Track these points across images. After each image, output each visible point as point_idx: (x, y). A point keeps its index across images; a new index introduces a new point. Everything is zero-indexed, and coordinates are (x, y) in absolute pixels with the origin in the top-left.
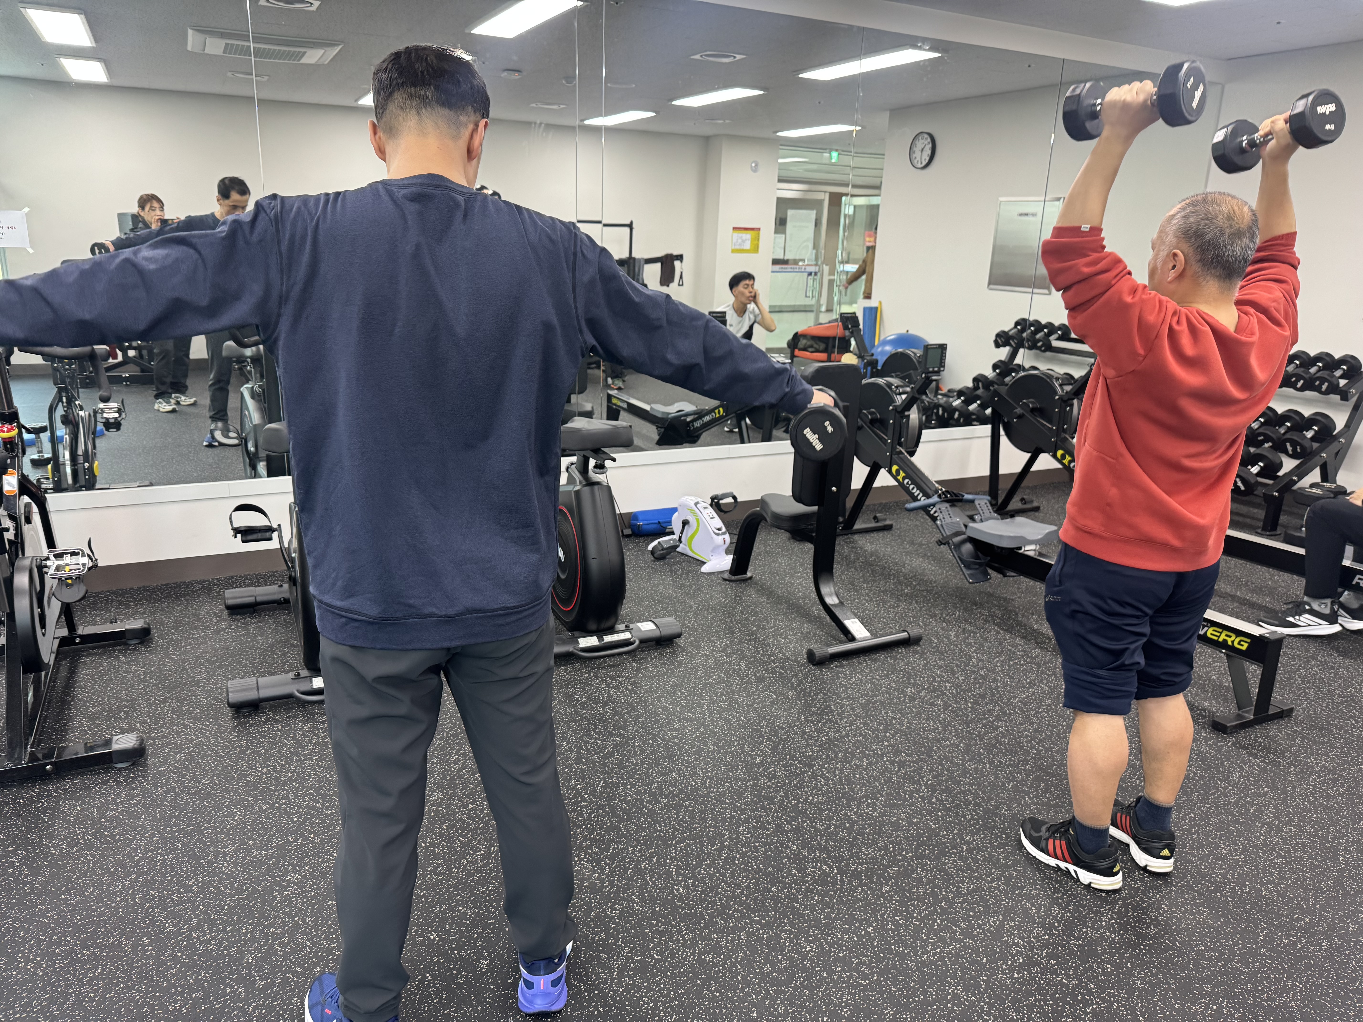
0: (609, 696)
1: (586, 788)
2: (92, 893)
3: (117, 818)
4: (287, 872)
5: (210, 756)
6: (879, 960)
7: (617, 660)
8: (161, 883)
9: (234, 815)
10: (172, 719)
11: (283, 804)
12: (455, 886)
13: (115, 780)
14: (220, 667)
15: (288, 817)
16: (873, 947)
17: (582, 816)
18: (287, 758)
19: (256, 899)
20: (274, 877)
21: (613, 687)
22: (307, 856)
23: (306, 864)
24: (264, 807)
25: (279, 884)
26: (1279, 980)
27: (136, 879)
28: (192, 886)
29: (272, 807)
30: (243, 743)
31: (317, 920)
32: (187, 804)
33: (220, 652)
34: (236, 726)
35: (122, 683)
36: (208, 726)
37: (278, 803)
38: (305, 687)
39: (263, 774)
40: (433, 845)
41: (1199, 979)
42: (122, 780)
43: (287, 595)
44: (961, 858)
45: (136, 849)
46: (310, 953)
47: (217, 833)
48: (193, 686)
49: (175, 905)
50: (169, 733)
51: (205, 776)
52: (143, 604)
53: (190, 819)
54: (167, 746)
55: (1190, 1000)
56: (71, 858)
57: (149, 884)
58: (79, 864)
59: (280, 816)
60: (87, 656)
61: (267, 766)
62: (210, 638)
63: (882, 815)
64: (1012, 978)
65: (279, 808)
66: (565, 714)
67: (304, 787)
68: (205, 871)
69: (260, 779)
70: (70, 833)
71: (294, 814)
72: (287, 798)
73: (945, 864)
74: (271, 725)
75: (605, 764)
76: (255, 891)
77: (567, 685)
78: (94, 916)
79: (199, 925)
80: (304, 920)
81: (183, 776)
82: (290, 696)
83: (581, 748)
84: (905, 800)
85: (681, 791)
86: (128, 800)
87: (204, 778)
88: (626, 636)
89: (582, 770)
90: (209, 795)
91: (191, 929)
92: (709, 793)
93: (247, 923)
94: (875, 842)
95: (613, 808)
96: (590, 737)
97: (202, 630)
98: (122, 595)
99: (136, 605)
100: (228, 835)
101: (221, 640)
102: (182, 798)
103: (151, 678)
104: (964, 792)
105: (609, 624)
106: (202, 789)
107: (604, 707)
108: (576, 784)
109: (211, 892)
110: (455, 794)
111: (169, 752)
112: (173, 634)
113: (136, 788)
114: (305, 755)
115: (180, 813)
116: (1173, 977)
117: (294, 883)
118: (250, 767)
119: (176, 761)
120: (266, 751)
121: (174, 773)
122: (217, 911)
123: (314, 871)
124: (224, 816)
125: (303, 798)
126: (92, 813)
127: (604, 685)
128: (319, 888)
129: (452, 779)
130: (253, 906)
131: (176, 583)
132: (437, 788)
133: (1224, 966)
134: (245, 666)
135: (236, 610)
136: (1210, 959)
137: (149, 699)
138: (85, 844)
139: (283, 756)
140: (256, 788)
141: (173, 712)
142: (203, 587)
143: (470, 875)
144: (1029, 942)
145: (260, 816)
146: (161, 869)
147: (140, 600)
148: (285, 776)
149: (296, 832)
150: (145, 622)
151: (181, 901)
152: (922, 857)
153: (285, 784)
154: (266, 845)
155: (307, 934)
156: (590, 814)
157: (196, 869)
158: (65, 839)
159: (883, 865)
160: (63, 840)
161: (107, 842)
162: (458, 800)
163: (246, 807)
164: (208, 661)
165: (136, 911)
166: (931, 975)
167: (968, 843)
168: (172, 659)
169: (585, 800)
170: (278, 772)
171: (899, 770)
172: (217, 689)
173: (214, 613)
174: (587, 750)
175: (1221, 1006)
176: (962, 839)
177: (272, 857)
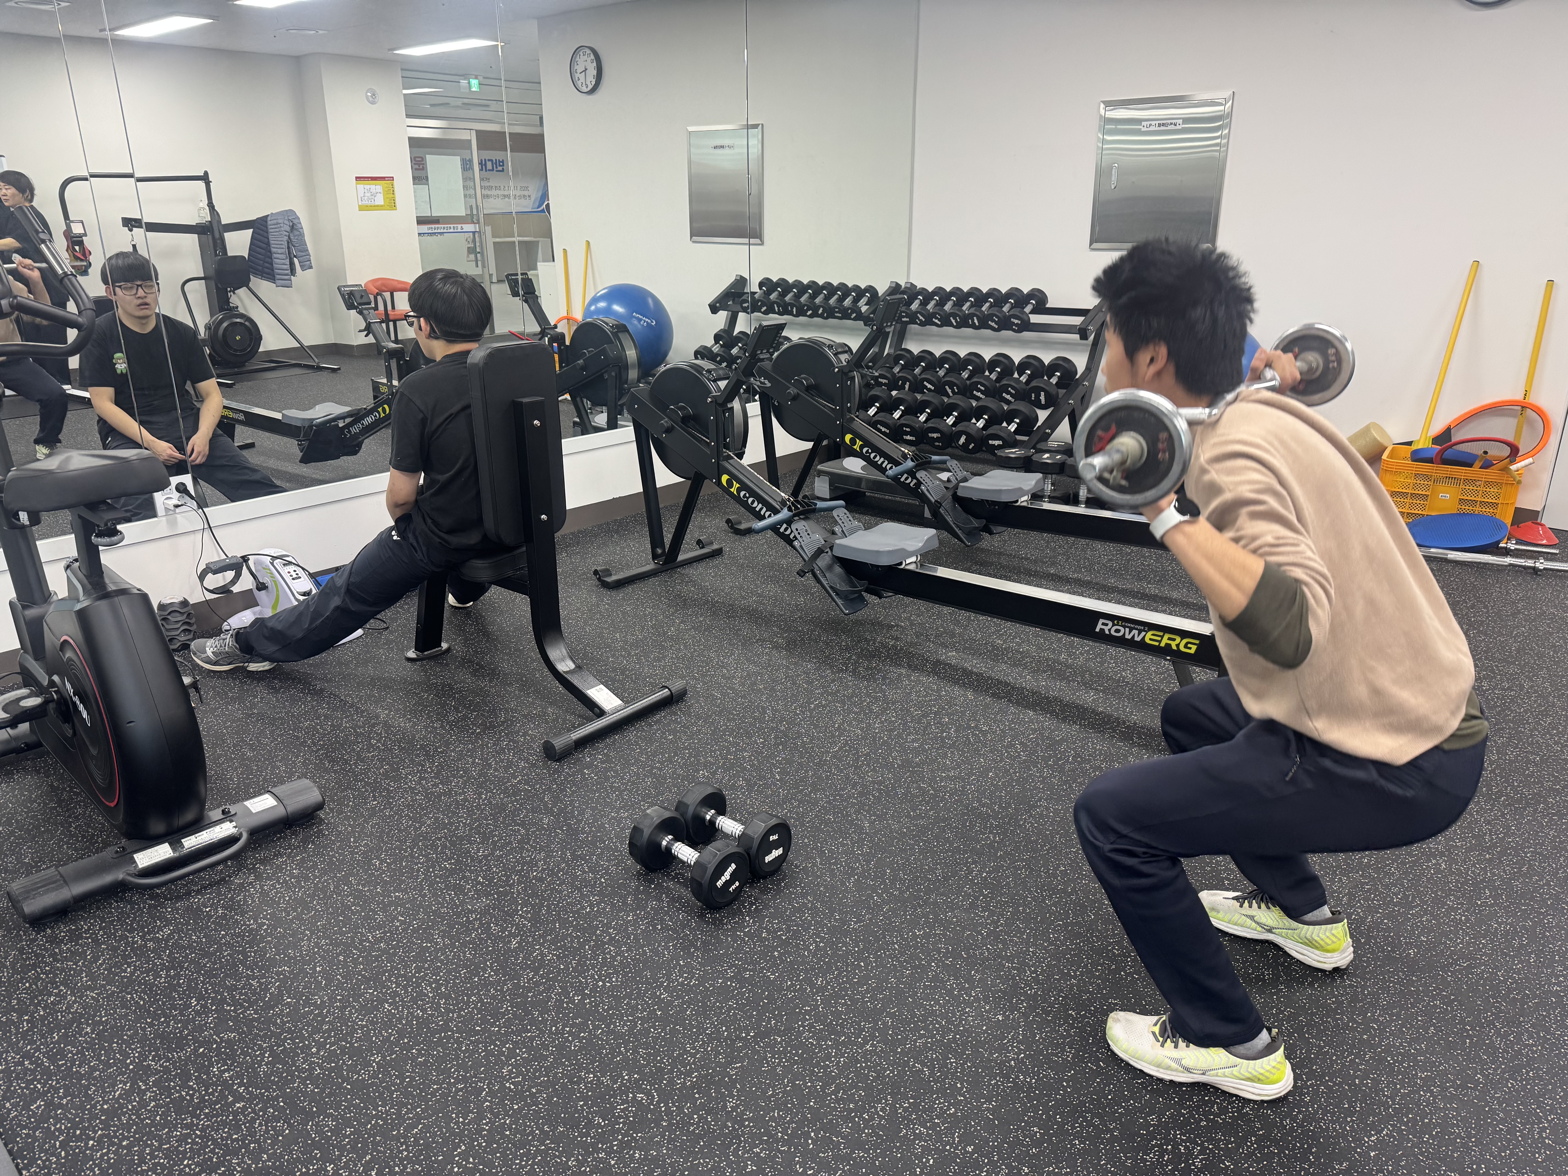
0: (264, 894)
1: (239, 1076)
66: (190, 946)
75: (269, 1021)
83: (223, 1001)
85: (401, 1034)
88: (226, 829)
89: (230, 1043)
92: (446, 1023)
95: (291, 1101)
96: (237, 976)
105: (192, 815)
107: (255, 917)
108: (221, 1073)
144: (934, 1127)
159: (720, 1065)
167: (822, 989)
174: (235, 1002)
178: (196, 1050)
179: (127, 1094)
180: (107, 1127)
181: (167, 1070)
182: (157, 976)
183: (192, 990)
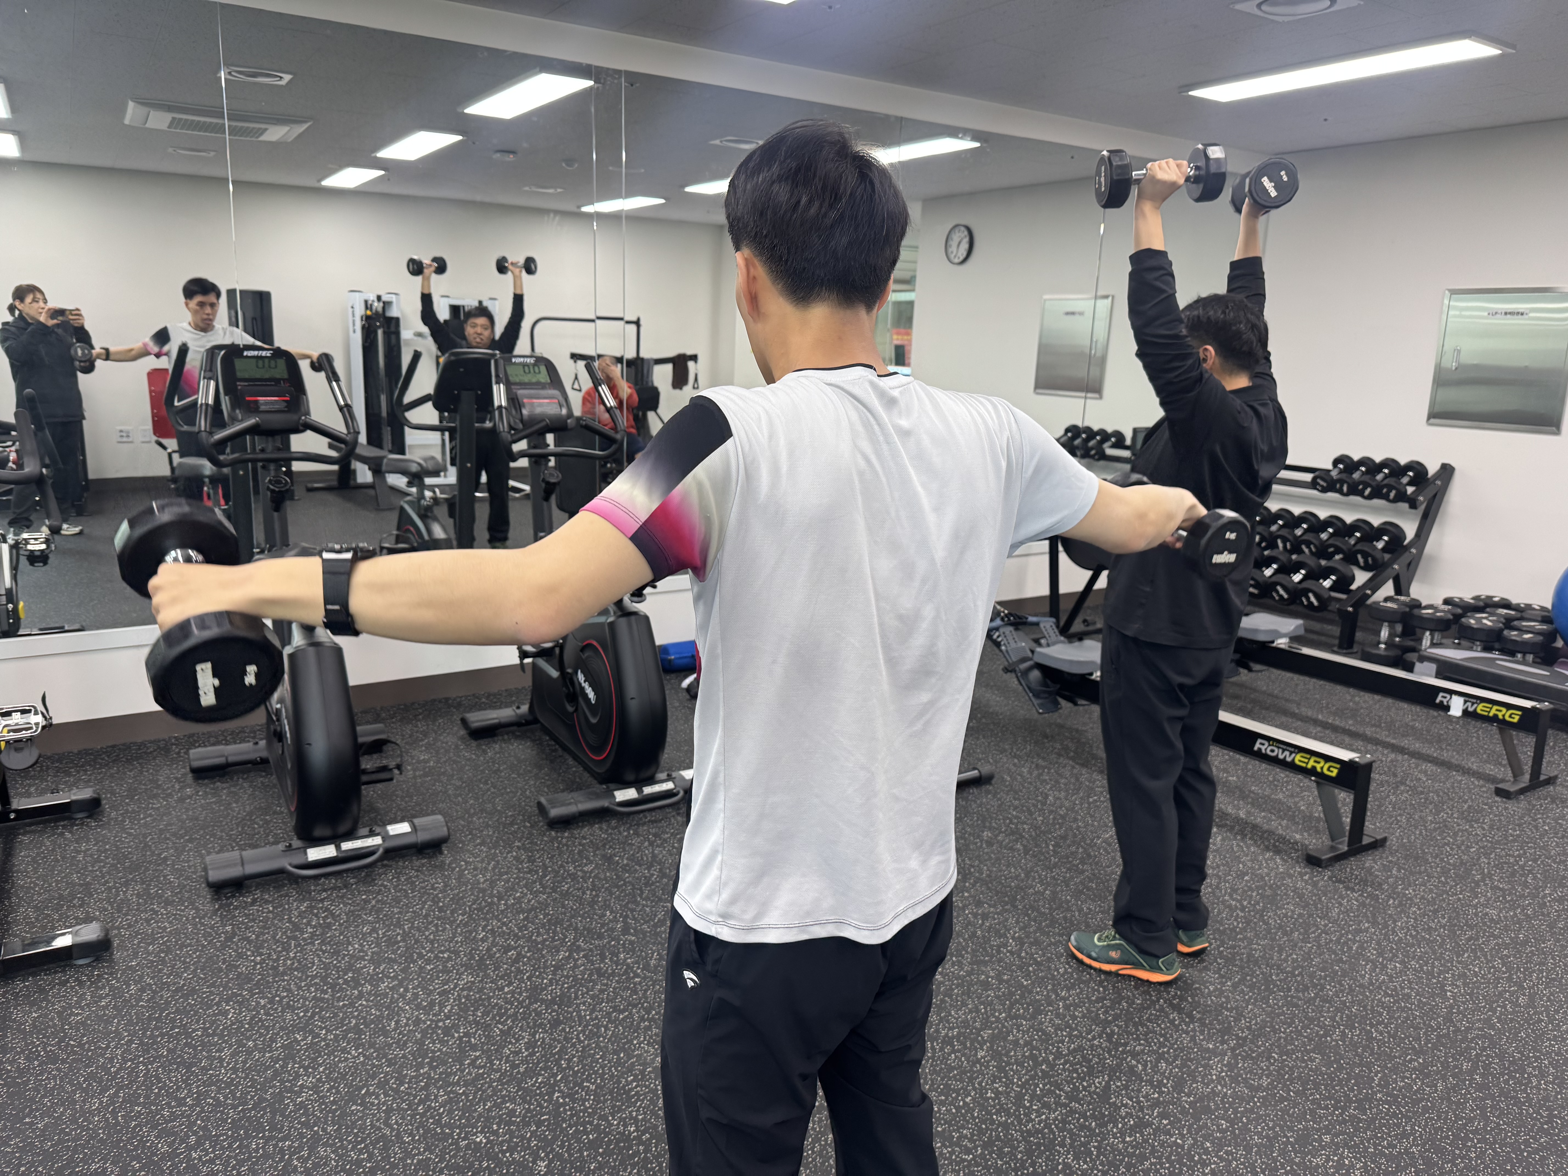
0: (654, 856)
1: (637, 962)
2: (62, 1114)
3: (83, 1023)
4: (297, 1076)
5: (190, 945)
6: (981, 1132)
7: (658, 815)
8: (147, 1097)
9: (226, 1013)
10: (139, 904)
11: (284, 997)
12: (499, 1080)
13: (77, 979)
14: (190, 840)
15: (293, 1012)
16: (974, 1118)
17: (636, 993)
18: (283, 943)
19: (264, 1109)
20: (282, 1082)
21: (658, 846)
22: (320, 1056)
23: (320, 1065)
24: (262, 1002)
25: (290, 1090)
26: (1398, 1125)
27: (116, 1094)
28: (185, 1098)
29: (271, 1001)
30: (229, 928)
31: (339, 1129)
32: (167, 1003)
33: (189, 824)
34: (218, 910)
35: (72, 865)
36: (183, 911)
37: (279, 996)
38: (298, 860)
39: (256, 964)
40: (467, 1034)
41: (1318, 1130)
42: (85, 978)
43: (264, 754)
44: (1058, 1016)
45: (111, 1060)
46: (337, 1167)
47: (208, 1035)
48: (159, 865)
49: (167, 1122)
50: (136, 922)
51: (186, 969)
52: (86, 771)
53: (173, 1020)
54: (136, 937)
55: (1310, 1152)
56: (32, 1074)
57: (132, 1100)
58: (42, 1080)
59: (283, 1011)
60: (24, 834)
61: (261, 954)
62: (174, 808)
63: (970, 974)
64: (1124, 1142)
65: (280, 1002)
66: (606, 879)
67: (308, 976)
68: (199, 1080)
69: (254, 969)
70: (27, 1045)
71: (299, 1008)
72: (289, 991)
73: (1041, 1023)
74: (260, 906)
76: (261, 1100)
77: (604, 845)
78: (68, 1141)
79: (199, 1143)
80: (324, 1130)
81: (160, 971)
82: (281, 871)
83: (627, 916)
84: (992, 956)
86: (96, 1002)
87: (185, 971)
88: (669, 786)
89: (632, 943)
90: (193, 991)
91: (190, 1148)
93: (256, 1136)
94: (964, 1004)
96: (637, 904)
97: (163, 798)
98: (60, 760)
99: (78, 772)
100: (221, 1036)
101: (187, 810)
102: (162, 996)
103: (107, 858)
104: (1055, 944)
105: (648, 773)
106: (184, 985)
107: (649, 869)
108: (626, 959)
109: (209, 1104)
110: (487, 976)
111: (139, 943)
112: (128, 804)
113: (103, 987)
114: (304, 939)
115: (160, 1015)
116: (1291, 1129)
117: (308, 1087)
118: (240, 956)
119: (149, 954)
120: (257, 937)
121: (148, 968)
122: (219, 1126)
123: (330, 1073)
124: (215, 1015)
125: (308, 989)
126: (52, 1019)
127: (646, 844)
128: (338, 1092)
129: (482, 959)
130: (262, 1116)
131: (124, 745)
132: (466, 971)
133: (1341, 1114)
134: (221, 838)
135: (202, 773)
136: (1326, 1108)
137: (107, 882)
138: (48, 1056)
139: (278, 941)
140: (250, 980)
141: (139, 896)
142: (159, 747)
143: (514, 1066)
144: (1139, 1102)
145: (258, 1013)
146: (145, 1081)
147: (82, 766)
148: (284, 965)
149: (303, 1029)
150: (94, 792)
151: (173, 1117)
152: (1016, 1017)
153: (284, 973)
154: (270, 1046)
155: (331, 1146)
156: (646, 991)
157: (188, 1078)
158: (23, 1052)
159: (976, 1028)
160: (19, 1053)
161: (75, 1053)
162: (491, 982)
163: (240, 1004)
164: (174, 835)
165: (120, 1131)
166: (1038, 1145)
167: (1064, 999)
168: (130, 834)
169: (637, 975)
170: (275, 961)
171: (983, 923)
172: (189, 867)
173: (176, 778)
174: (634, 919)
175: (1342, 1157)
176: (1057, 995)
177: (278, 1060)
178: (609, 942)
179: (567, 959)
180: (554, 974)
181: (591, 950)
182: (584, 893)
183: (606, 906)
